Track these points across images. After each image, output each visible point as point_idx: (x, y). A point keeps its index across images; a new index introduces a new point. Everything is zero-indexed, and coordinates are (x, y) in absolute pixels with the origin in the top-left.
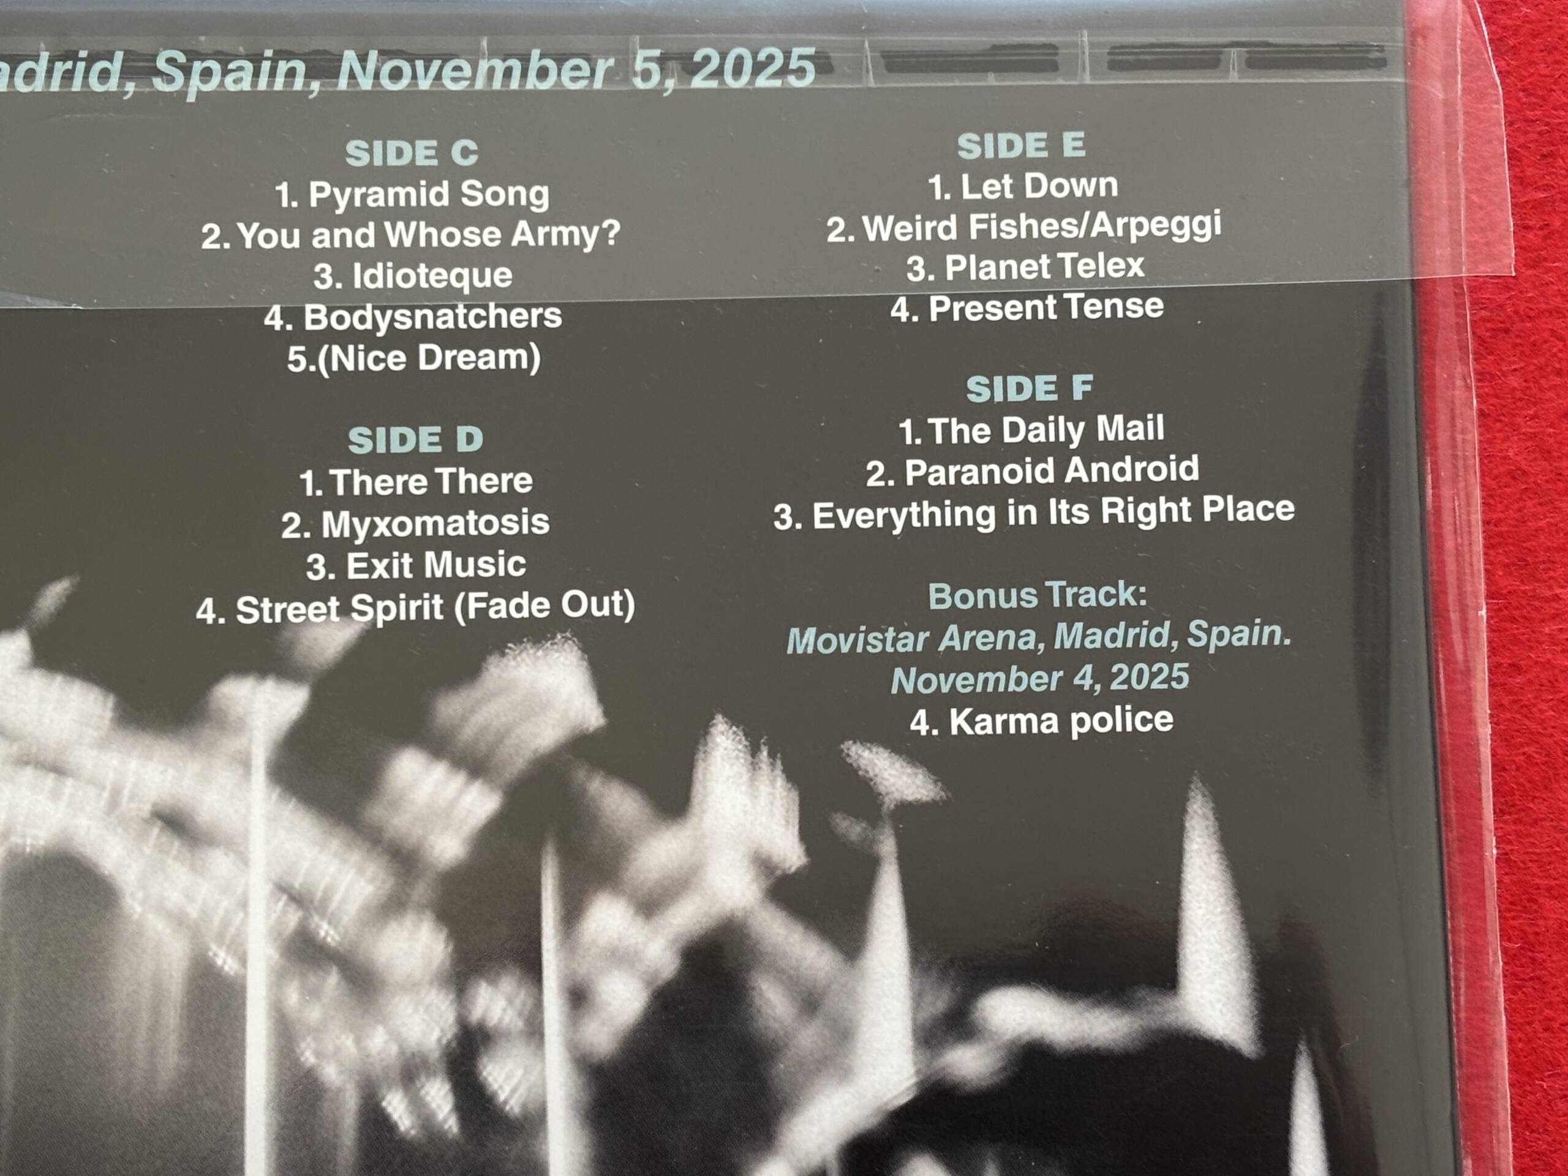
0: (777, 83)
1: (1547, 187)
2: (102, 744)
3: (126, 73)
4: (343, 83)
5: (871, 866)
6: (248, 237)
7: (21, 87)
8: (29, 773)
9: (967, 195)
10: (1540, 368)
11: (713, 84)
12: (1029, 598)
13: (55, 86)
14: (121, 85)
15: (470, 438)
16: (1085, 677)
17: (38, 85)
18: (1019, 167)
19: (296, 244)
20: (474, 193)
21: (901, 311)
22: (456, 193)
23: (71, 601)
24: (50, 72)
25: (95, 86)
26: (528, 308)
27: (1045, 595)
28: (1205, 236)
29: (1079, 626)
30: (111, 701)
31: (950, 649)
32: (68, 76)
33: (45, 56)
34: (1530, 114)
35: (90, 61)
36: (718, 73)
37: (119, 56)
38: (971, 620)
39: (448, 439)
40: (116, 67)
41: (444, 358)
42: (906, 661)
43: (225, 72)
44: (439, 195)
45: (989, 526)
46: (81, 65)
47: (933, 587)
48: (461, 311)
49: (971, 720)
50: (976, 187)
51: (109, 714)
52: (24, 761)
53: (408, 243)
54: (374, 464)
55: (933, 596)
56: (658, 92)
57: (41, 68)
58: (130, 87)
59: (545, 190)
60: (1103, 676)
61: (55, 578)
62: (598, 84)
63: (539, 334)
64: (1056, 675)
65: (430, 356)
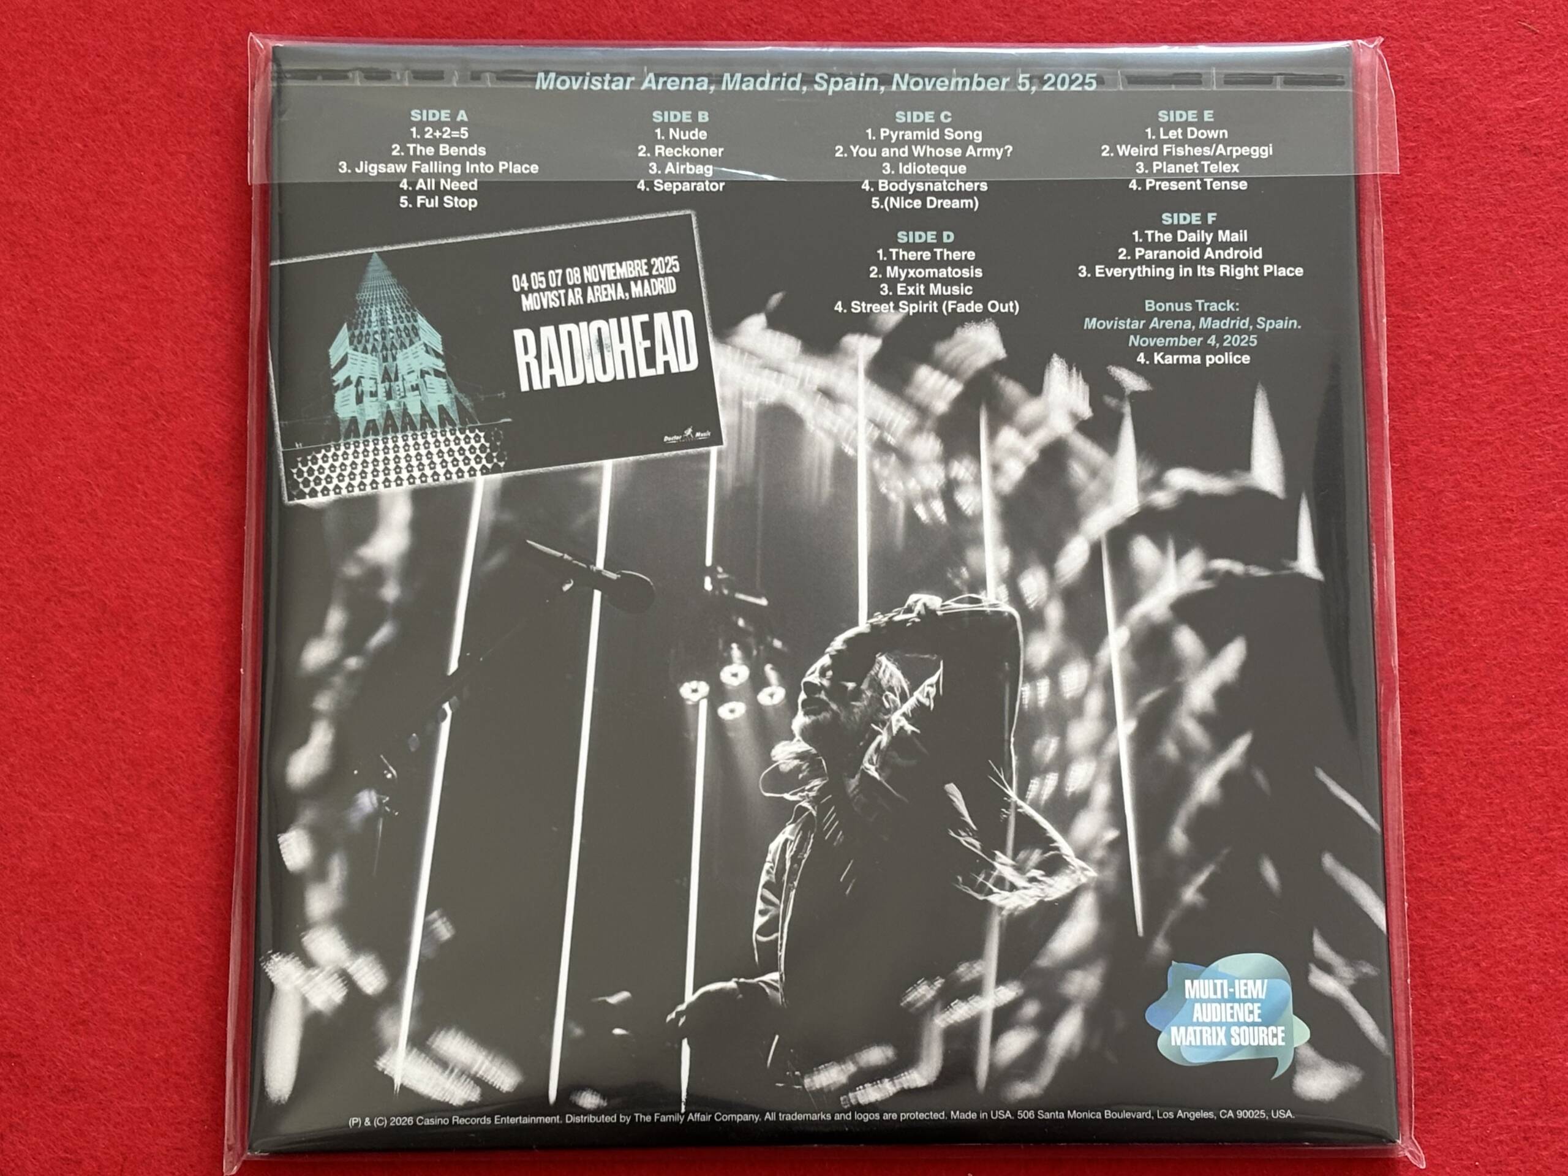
0: (1080, 89)
1: (1415, 141)
2: (796, 361)
3: (803, 83)
4: (894, 87)
5: (1120, 417)
6: (855, 151)
7: (759, 88)
8: (767, 372)
9: (1162, 137)
10: (1412, 219)
11: (1052, 89)
12: (1189, 307)
13: (773, 87)
14: (801, 88)
15: (948, 237)
16: (1212, 341)
17: (766, 87)
18: (1185, 125)
19: (875, 155)
20: (950, 134)
21: (1133, 185)
22: (942, 134)
23: (782, 302)
24: (771, 82)
25: (790, 88)
26: (973, 182)
27: (1195, 306)
28: (1265, 155)
29: (1210, 319)
30: (800, 343)
31: (1154, 328)
32: (779, 83)
33: (768, 75)
34: (1410, 109)
35: (788, 77)
36: (1055, 84)
37: (800, 75)
38: (1163, 316)
39: (939, 237)
40: (798, 80)
41: (938, 203)
42: (1135, 332)
43: (844, 82)
44: (935, 135)
45: (1171, 276)
46: (784, 79)
47: (1147, 302)
48: (945, 183)
49: (1163, 358)
50: (1166, 133)
51: (799, 348)
52: (765, 366)
53: (922, 154)
54: (908, 247)
55: (1147, 306)
56: (1029, 91)
57: (767, 80)
58: (805, 89)
59: (980, 133)
60: (1220, 340)
61: (775, 292)
62: (1003, 88)
63: (978, 193)
64: (1200, 339)
65: (932, 202)
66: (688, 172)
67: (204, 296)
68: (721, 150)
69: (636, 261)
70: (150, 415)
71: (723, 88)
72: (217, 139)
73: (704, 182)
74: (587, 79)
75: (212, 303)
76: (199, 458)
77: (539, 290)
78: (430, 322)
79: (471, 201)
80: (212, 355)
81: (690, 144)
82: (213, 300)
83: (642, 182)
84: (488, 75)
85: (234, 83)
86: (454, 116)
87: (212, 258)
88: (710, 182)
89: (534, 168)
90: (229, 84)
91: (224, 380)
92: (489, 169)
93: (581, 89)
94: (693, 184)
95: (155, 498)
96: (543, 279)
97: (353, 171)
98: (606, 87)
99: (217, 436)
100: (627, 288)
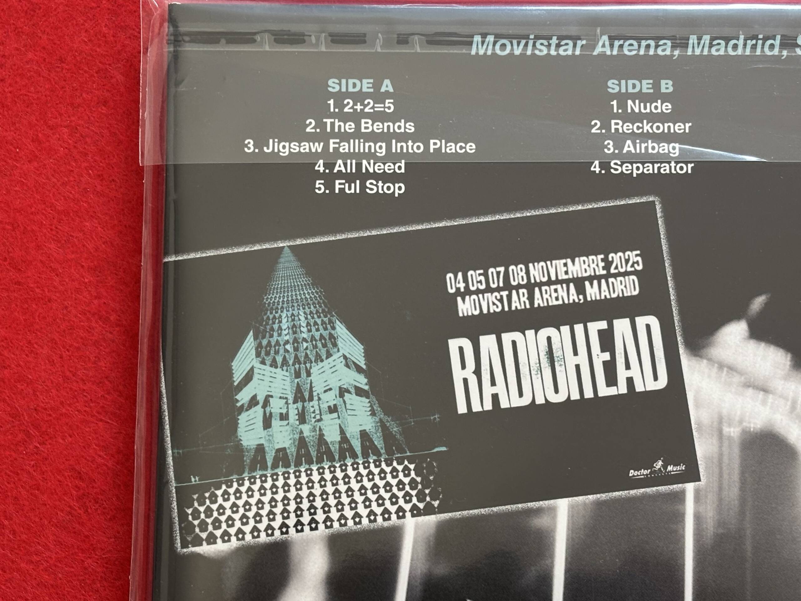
3: (783, 46)
7: (731, 52)
13: (748, 52)
14: (780, 52)
17: (740, 51)
24: (745, 45)
25: (768, 52)
32: (754, 47)
33: (742, 37)
35: (765, 39)
37: (778, 37)
40: (777, 42)
46: (760, 42)
57: (741, 43)
58: (785, 53)
66: (650, 151)
67: (86, 294)
68: (688, 125)
69: (591, 257)
70: (21, 436)
71: (690, 52)
72: (104, 110)
73: (669, 163)
74: (531, 43)
75: (96, 302)
76: (78, 488)
77: (478, 292)
78: (350, 328)
79: (397, 185)
80: (95, 363)
81: (652, 118)
82: (96, 298)
83: (597, 163)
84: (416, 38)
85: (124, 46)
86: (377, 85)
87: (97, 249)
88: (677, 163)
89: (471, 147)
90: (119, 47)
91: (109, 393)
92: (418, 148)
93: (523, 55)
94: (656, 166)
95: (24, 537)
96: (482, 278)
97: (261, 150)
98: (553, 52)
99: (100, 460)
100: (581, 290)
